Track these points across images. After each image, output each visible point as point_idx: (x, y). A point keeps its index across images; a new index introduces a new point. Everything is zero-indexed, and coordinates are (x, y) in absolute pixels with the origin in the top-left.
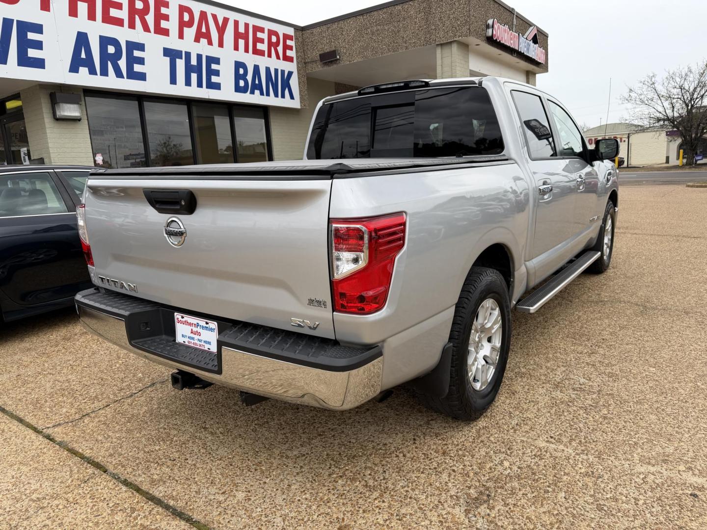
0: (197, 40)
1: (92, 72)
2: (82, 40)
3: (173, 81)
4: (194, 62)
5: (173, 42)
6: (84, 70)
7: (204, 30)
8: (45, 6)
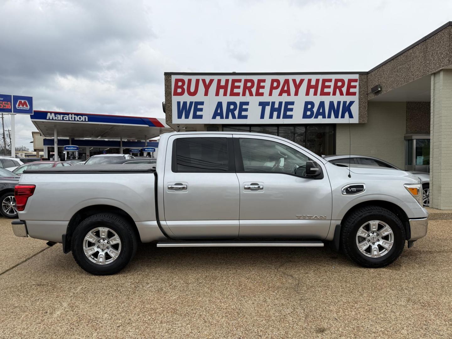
0: (280, 94)
1: (222, 118)
2: (220, 105)
3: (262, 117)
4: (276, 106)
5: (266, 98)
6: (218, 118)
7: (286, 89)
8: (206, 94)
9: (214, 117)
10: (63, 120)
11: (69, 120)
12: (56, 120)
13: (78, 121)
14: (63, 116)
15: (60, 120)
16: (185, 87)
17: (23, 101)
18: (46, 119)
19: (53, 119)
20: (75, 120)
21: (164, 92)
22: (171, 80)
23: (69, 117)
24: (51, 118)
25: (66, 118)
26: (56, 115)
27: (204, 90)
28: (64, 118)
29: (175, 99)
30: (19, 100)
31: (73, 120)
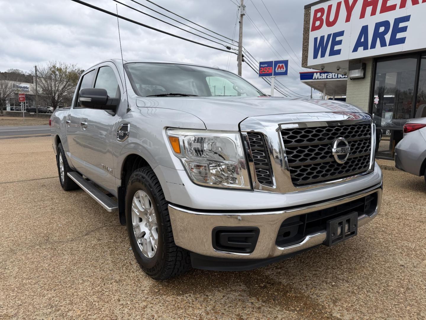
1: (366, 48)
6: (361, 49)
8: (348, 20)
9: (355, 50)
10: (327, 78)
11: (332, 78)
12: (320, 79)
13: (340, 78)
14: (327, 74)
15: (324, 79)
16: (324, 17)
17: (281, 65)
18: (312, 79)
19: (318, 79)
20: (337, 78)
21: (303, 30)
22: (310, 13)
23: (332, 75)
24: (316, 78)
25: (330, 76)
26: (321, 74)
27: (346, 14)
28: (328, 77)
29: (313, 35)
30: (278, 65)
31: (336, 77)
